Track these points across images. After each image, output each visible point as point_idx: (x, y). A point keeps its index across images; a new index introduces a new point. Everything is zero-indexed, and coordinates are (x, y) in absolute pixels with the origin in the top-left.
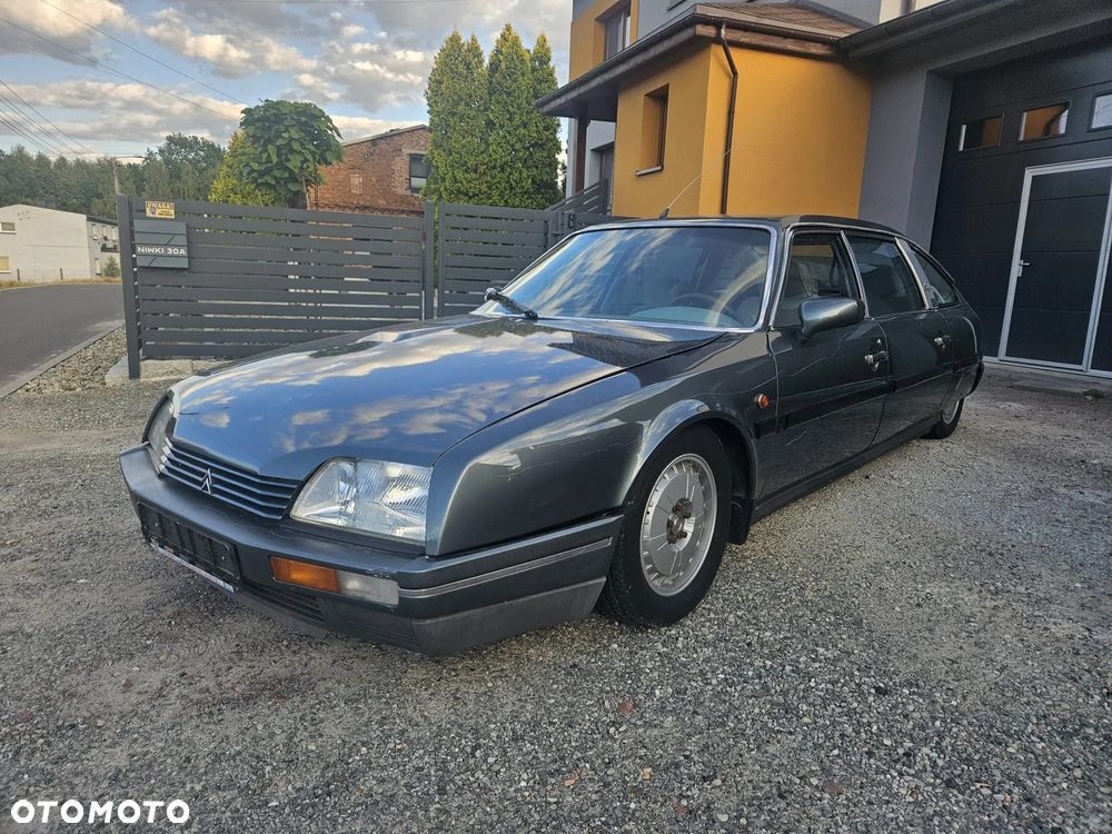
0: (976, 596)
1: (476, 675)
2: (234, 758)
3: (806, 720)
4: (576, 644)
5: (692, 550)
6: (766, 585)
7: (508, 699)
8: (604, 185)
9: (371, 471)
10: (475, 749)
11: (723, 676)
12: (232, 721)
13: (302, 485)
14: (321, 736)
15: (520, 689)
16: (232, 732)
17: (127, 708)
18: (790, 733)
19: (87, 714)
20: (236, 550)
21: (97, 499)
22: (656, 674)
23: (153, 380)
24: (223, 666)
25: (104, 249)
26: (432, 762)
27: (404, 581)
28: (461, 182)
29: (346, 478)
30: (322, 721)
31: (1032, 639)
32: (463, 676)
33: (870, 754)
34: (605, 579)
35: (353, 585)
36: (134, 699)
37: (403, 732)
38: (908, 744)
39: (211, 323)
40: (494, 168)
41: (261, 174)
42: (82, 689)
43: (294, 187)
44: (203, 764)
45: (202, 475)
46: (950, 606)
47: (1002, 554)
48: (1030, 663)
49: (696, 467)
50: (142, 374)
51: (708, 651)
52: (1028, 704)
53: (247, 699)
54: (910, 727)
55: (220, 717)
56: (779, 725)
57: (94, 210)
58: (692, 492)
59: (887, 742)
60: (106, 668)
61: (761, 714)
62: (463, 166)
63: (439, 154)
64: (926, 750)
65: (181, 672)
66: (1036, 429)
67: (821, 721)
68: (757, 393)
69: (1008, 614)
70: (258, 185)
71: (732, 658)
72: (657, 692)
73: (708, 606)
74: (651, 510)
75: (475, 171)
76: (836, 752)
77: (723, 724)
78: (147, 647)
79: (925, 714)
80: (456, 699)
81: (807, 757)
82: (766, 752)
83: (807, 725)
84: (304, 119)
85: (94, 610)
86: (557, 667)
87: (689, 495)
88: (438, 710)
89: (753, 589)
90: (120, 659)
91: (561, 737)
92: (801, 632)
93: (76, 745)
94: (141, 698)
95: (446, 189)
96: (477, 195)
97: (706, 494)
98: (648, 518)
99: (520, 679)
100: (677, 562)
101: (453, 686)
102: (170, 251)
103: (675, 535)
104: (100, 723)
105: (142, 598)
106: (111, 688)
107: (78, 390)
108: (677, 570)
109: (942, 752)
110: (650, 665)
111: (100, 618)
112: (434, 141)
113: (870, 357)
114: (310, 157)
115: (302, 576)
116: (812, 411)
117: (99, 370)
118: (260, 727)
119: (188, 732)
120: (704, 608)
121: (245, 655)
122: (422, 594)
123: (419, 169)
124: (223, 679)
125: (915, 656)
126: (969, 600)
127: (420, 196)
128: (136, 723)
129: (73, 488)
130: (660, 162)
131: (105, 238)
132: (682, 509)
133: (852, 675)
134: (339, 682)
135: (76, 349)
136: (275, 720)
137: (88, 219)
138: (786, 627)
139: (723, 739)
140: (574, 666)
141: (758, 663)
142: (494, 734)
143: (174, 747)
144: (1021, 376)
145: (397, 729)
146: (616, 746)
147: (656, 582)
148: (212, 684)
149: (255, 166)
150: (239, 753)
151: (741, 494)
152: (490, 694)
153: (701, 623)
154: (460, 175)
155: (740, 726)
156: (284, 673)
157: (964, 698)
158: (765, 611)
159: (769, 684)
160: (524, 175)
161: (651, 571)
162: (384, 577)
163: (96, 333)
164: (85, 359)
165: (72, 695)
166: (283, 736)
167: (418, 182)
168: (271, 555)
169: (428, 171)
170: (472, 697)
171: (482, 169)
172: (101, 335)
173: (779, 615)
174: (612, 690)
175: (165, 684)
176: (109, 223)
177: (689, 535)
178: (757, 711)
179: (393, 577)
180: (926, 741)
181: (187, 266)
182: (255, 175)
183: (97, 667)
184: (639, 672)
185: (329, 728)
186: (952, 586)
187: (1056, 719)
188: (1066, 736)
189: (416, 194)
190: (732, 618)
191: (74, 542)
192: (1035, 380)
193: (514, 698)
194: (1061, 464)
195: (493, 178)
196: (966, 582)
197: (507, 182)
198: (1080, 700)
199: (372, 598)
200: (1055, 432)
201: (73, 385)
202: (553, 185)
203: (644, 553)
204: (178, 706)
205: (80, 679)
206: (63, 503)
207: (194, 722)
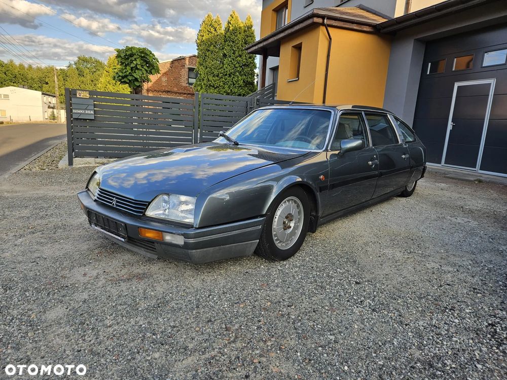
0: (402, 254)
1: (211, 274)
3: (327, 290)
4: (248, 266)
5: (293, 233)
6: (323, 248)
7: (222, 282)
8: (274, 86)
9: (174, 199)
10: (209, 296)
11: (300, 277)
12: (124, 286)
13: (150, 203)
14: (155, 290)
15: (226, 279)
16: (124, 289)
17: (85, 281)
18: (321, 294)
19: (71, 283)
20: (126, 226)
21: (62, 212)
22: (276, 276)
23: (78, 166)
24: (119, 269)
25: (49, 107)
26: (194, 299)
27: (186, 236)
28: (211, 81)
29: (166, 202)
30: (156, 286)
31: (419, 268)
32: (206, 274)
33: (348, 301)
34: (258, 241)
35: (168, 238)
36: (87, 278)
37: (184, 290)
38: (363, 299)
39: (101, 143)
40: (226, 75)
41: (123, 77)
42: (68, 275)
43: (137, 84)
44: (115, 298)
45: (112, 200)
46: (391, 257)
47: (417, 240)
48: (415, 276)
49: (295, 202)
50: (74, 164)
51: (297, 269)
52: (410, 288)
53: (128, 280)
54: (365, 294)
55: (119, 285)
56: (318, 291)
57: (44, 90)
58: (293, 211)
59: (355, 298)
60: (76, 269)
61: (312, 288)
62: (212, 74)
63: (201, 68)
64: (369, 301)
65: (103, 271)
66: (448, 194)
67: (333, 291)
68: (320, 175)
69: (412, 260)
70: (122, 82)
71: (306, 271)
72: (276, 281)
74: (277, 217)
75: (218, 76)
76: (336, 300)
77: (298, 291)
78: (90, 263)
79: (371, 290)
80: (203, 281)
81: (325, 301)
82: (312, 299)
83: (328, 292)
84: (143, 55)
85: (69, 250)
86: (240, 273)
87: (292, 212)
88: (197, 284)
89: (318, 250)
90: (81, 266)
91: (240, 293)
92: (332, 264)
93: (69, 292)
94: (90, 279)
95: (204, 84)
96: (218, 87)
97: (299, 213)
98: (276, 220)
99: (227, 276)
100: (287, 237)
101: (202, 277)
102: (87, 112)
103: (286, 227)
104: (77, 285)
105: (86, 247)
106: (78, 275)
107: (47, 170)
108: (287, 240)
109: (374, 301)
110: (274, 273)
111: (71, 253)
112: (199, 62)
113: (370, 163)
114: (145, 72)
115: (150, 235)
116: (345, 183)
117: (54, 162)
118: (134, 288)
119: (108, 289)
120: (298, 256)
121: (126, 266)
122: (191, 241)
123: (192, 75)
124: (119, 273)
125: (373, 273)
126: (399, 255)
127: (193, 87)
128: (89, 286)
129: (52, 208)
130: (298, 76)
131: (50, 103)
132: (289, 217)
133: (348, 278)
134: (161, 275)
135: (42, 153)
136: (139, 286)
137: (43, 94)
138: (327, 262)
139: (297, 295)
140: (247, 272)
141: (314, 273)
142: (216, 292)
143: (104, 293)
144: (449, 173)
145: (182, 289)
146: (259, 296)
147: (279, 245)
148: (115, 275)
149: (121, 74)
150: (127, 295)
151: (314, 214)
152: (216, 280)
153: (295, 260)
154: (211, 78)
155: (304, 292)
156: (141, 272)
157: (387, 286)
158: (321, 257)
159: (317, 279)
160: (239, 78)
161: (277, 240)
162: (179, 235)
163: (50, 146)
164: (47, 157)
165: (65, 277)
166: (142, 290)
167: (192, 81)
168: (139, 227)
169: (197, 76)
170: (209, 280)
171: (221, 75)
172: (52, 147)
173: (325, 258)
174: (260, 280)
175: (98, 274)
176: (52, 96)
177: (292, 228)
178: (311, 287)
179: (182, 235)
180: (369, 298)
181: (94, 118)
182: (120, 78)
183: (72, 269)
184: (270, 275)
185: (158, 288)
186: (394, 250)
187: (419, 293)
188: (420, 298)
189: (191, 86)
190: (308, 259)
191: (56, 228)
192: (455, 174)
193: (224, 281)
194: (453, 208)
195: (226, 80)
196: (400, 249)
197: (232, 82)
198: (430, 288)
199: (174, 242)
200: (455, 195)
201: (44, 168)
202: (252, 83)
203: (274, 233)
204: (104, 281)
205: (67, 272)
206: (49, 214)
207: (110, 286)
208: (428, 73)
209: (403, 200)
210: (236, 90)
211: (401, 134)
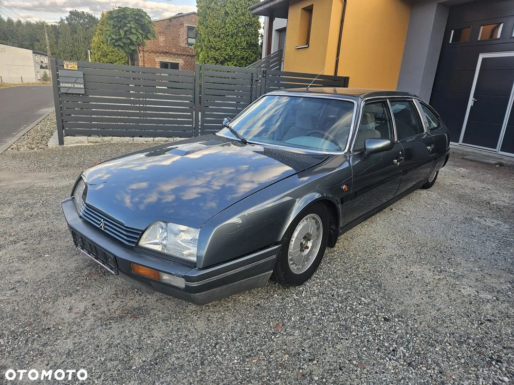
0: (432, 273)
1: (217, 309)
2: (117, 346)
3: (354, 333)
4: (259, 294)
5: (310, 253)
6: (343, 265)
7: (230, 320)
8: (281, 52)
10: (216, 344)
11: (320, 311)
12: (116, 327)
13: (143, 232)
14: (153, 337)
15: (235, 316)
16: (115, 333)
17: (71, 320)
18: (347, 339)
19: (54, 324)
22: (292, 309)
23: (70, 146)
24: (110, 301)
25: (42, 67)
26: (199, 350)
27: (187, 279)
28: (212, 42)
30: (153, 330)
31: (453, 295)
32: (211, 309)
33: (379, 350)
34: (272, 271)
35: (166, 277)
36: (73, 316)
37: (186, 336)
38: (395, 345)
40: (228, 35)
41: (117, 41)
42: (51, 311)
43: (132, 48)
44: (104, 348)
45: (100, 221)
46: (420, 278)
47: (446, 252)
48: (450, 307)
49: (314, 219)
50: (65, 143)
51: (315, 299)
52: (447, 327)
53: (121, 318)
54: (396, 337)
55: (110, 326)
56: (342, 335)
57: (36, 48)
58: (312, 230)
59: (386, 344)
60: (60, 301)
61: (335, 330)
62: (213, 34)
63: (202, 28)
64: (402, 348)
65: (92, 303)
66: (470, 183)
67: (360, 334)
68: (342, 185)
69: (444, 282)
70: (115, 46)
71: (326, 302)
72: (293, 319)
73: (317, 276)
74: (294, 240)
75: (219, 37)
76: (365, 349)
77: (319, 335)
78: (77, 290)
79: (403, 331)
80: (209, 320)
81: (352, 351)
82: (336, 348)
83: (354, 335)
84: (137, 17)
85: (53, 271)
86: (251, 305)
88: (201, 325)
89: (337, 267)
90: (66, 296)
91: (252, 339)
92: (355, 290)
93: (51, 338)
94: (78, 315)
95: (205, 46)
96: (220, 49)
97: (318, 229)
98: (292, 243)
99: (235, 311)
100: (304, 259)
101: (207, 314)
102: (76, 86)
103: (303, 247)
104: (60, 328)
105: (74, 265)
106: (63, 310)
107: (36, 149)
108: (304, 262)
109: (409, 349)
110: (290, 305)
111: (56, 275)
112: (199, 21)
113: (395, 161)
114: (140, 36)
115: (143, 271)
116: (370, 187)
117: (44, 138)
118: (127, 332)
119: (97, 333)
120: (315, 277)
121: (119, 295)
122: (195, 284)
123: (192, 34)
124: (110, 307)
125: (402, 302)
126: (428, 275)
127: (192, 47)
128: (75, 328)
129: (38, 205)
130: (308, 43)
131: (42, 62)
132: (307, 238)
133: (375, 312)
134: (159, 311)
135: (32, 125)
136: (134, 328)
137: (34, 53)
138: (349, 287)
139: (318, 342)
140: (258, 305)
141: (336, 305)
142: (224, 338)
143: (92, 340)
144: (468, 154)
145: (184, 334)
146: (274, 344)
147: (295, 269)
148: (106, 310)
149: (114, 37)
150: (119, 344)
151: (333, 227)
152: (222, 318)
153: (312, 285)
154: (211, 39)
155: (326, 336)
156: (136, 305)
157: (421, 323)
158: (341, 279)
159: (340, 315)
160: (242, 40)
161: (292, 264)
162: (179, 277)
163: (41, 116)
164: (37, 131)
165: (47, 314)
166: (137, 336)
167: (192, 41)
168: (130, 262)
169: (197, 36)
170: (215, 319)
171: (222, 36)
172: (43, 117)
173: (346, 281)
174: (274, 317)
175: (86, 309)
176: (43, 55)
177: (310, 248)
179: (183, 277)
180: (402, 344)
181: (84, 93)
182: (114, 41)
183: (57, 300)
184: (286, 308)
185: (156, 333)
186: (422, 268)
187: (457, 335)
188: (461, 343)
189: (190, 47)
190: (326, 282)
191: (42, 234)
192: (474, 156)
193: (232, 320)
194: (479, 204)
195: (228, 41)
196: (428, 266)
197: (234, 43)
198: (469, 326)
199: (173, 284)
200: (479, 185)
201: (33, 146)
202: (256, 45)
203: (290, 257)
204: (92, 320)
205: (50, 305)
206: (35, 213)
207: (100, 328)
208: (450, 42)
209: (424, 193)
210: (239, 53)
211: (427, 121)
